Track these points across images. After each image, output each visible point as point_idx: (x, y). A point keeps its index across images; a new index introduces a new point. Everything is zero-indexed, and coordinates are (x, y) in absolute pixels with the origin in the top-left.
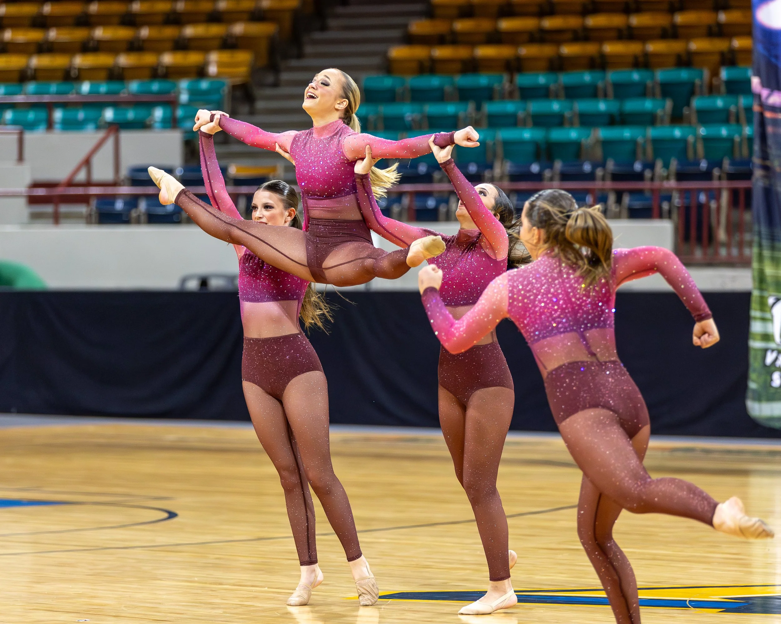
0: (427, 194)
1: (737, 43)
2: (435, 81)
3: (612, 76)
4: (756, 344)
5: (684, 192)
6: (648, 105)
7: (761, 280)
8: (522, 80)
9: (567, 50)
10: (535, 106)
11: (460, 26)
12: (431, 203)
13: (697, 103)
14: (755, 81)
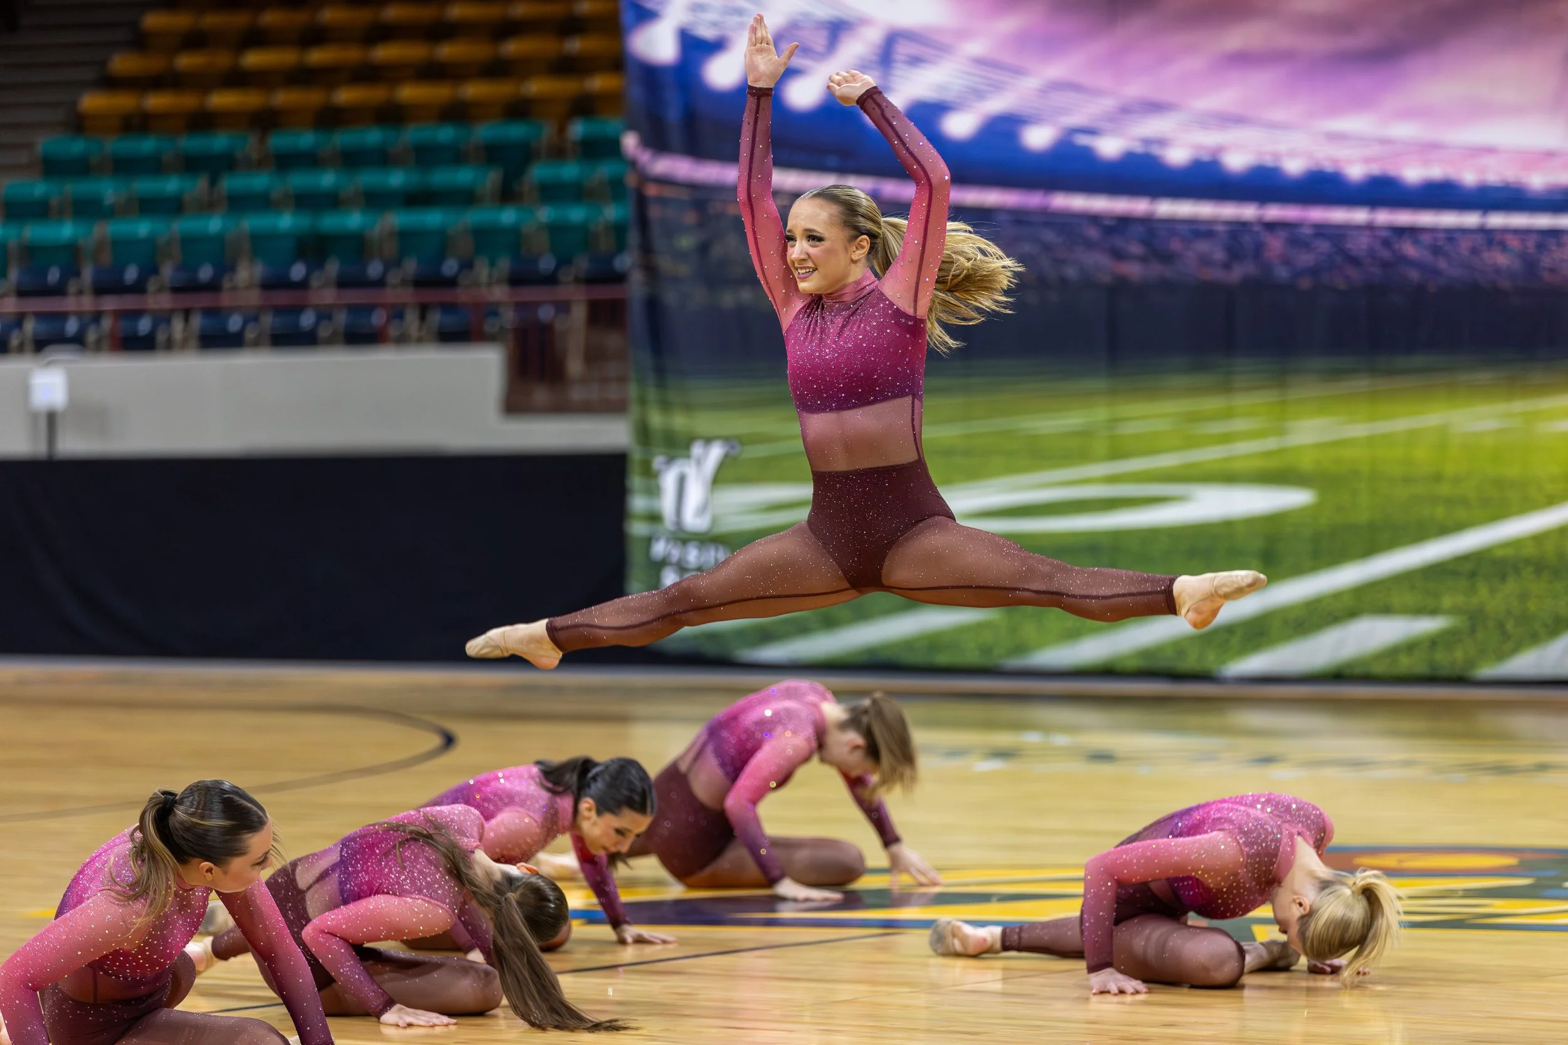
0: (137, 314)
1: (598, 83)
2: (147, 145)
3: (413, 134)
4: (637, 528)
5: (520, 306)
6: (464, 176)
7: (644, 434)
8: (279, 141)
9: (345, 96)
10: (299, 180)
11: (185, 61)
12: (144, 326)
13: (539, 172)
14: (630, 142)
